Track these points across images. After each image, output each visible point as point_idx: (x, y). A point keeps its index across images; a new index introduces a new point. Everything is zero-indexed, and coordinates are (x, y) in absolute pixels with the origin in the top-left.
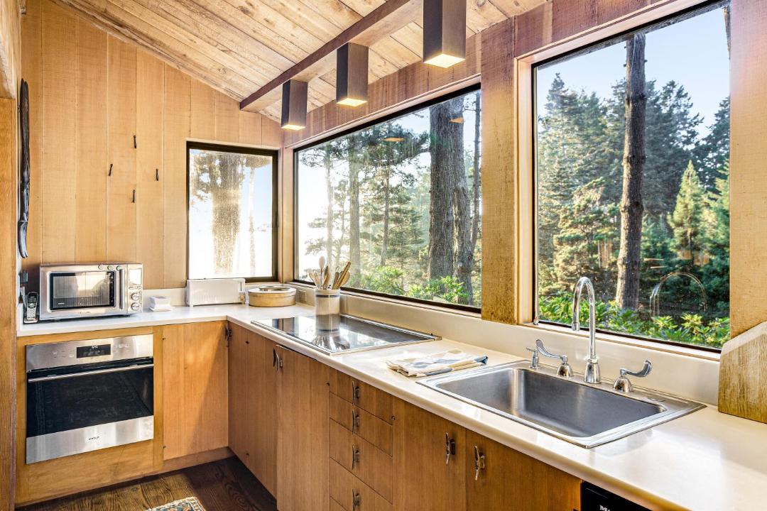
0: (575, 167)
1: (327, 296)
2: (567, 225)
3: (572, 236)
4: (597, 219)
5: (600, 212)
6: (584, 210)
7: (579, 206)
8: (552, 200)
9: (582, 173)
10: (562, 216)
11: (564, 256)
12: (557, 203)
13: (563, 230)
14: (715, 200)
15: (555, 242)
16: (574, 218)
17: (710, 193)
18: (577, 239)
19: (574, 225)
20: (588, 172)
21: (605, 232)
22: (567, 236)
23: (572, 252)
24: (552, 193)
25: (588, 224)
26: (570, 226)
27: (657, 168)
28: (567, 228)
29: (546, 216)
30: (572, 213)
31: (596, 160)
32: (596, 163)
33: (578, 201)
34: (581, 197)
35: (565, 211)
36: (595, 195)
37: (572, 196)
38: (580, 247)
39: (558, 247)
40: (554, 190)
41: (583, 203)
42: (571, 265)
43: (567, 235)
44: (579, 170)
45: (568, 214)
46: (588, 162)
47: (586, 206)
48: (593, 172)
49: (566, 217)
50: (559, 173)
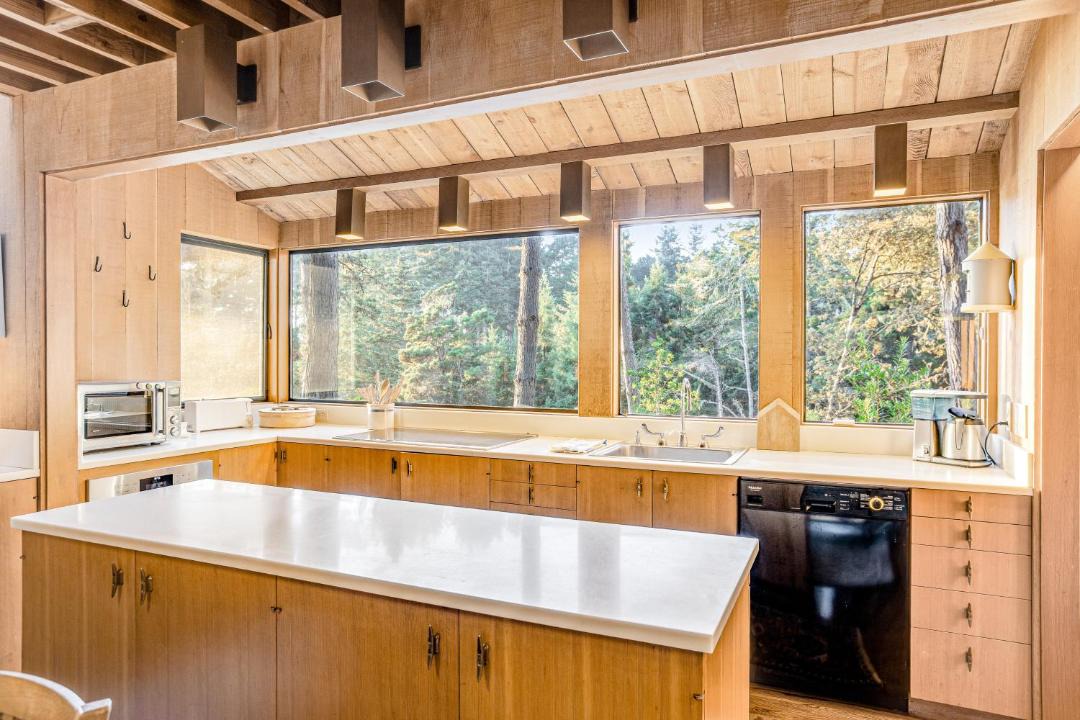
0: (415, 265)
1: (383, 411)
2: (415, 337)
3: (422, 350)
4: (450, 330)
5: (453, 323)
6: (434, 319)
7: (430, 315)
8: (393, 306)
9: (424, 273)
10: (408, 326)
11: (412, 375)
12: (398, 309)
13: (409, 343)
14: (564, 313)
15: (400, 357)
16: (423, 329)
17: (560, 306)
18: (427, 354)
19: (423, 338)
20: (430, 273)
21: (459, 345)
22: (415, 350)
23: (422, 370)
24: (394, 297)
25: (439, 336)
26: (419, 338)
27: (504, 274)
28: (415, 340)
29: (385, 325)
30: (421, 323)
31: (440, 260)
32: (441, 263)
33: (426, 309)
34: (431, 304)
35: (411, 321)
36: (445, 301)
37: (420, 302)
38: (431, 363)
39: (404, 363)
40: (395, 294)
41: (434, 311)
42: (420, 385)
43: (415, 348)
44: (420, 269)
45: (415, 323)
46: (430, 262)
47: (437, 315)
48: (436, 273)
49: (413, 328)
50: (402, 272)
